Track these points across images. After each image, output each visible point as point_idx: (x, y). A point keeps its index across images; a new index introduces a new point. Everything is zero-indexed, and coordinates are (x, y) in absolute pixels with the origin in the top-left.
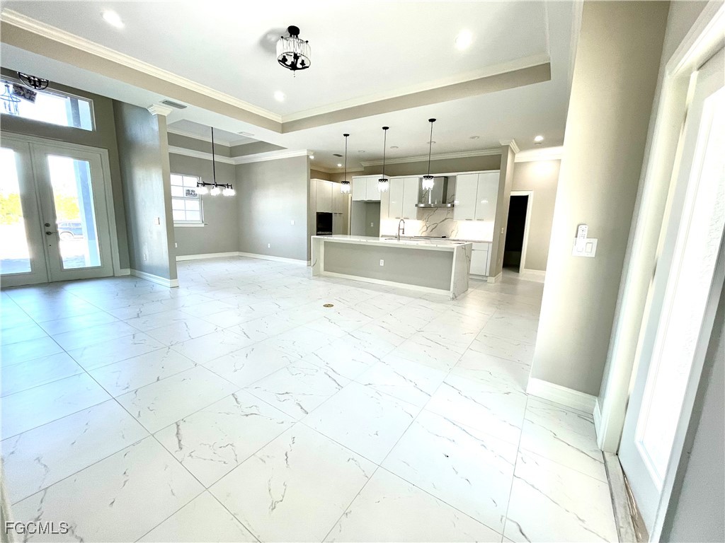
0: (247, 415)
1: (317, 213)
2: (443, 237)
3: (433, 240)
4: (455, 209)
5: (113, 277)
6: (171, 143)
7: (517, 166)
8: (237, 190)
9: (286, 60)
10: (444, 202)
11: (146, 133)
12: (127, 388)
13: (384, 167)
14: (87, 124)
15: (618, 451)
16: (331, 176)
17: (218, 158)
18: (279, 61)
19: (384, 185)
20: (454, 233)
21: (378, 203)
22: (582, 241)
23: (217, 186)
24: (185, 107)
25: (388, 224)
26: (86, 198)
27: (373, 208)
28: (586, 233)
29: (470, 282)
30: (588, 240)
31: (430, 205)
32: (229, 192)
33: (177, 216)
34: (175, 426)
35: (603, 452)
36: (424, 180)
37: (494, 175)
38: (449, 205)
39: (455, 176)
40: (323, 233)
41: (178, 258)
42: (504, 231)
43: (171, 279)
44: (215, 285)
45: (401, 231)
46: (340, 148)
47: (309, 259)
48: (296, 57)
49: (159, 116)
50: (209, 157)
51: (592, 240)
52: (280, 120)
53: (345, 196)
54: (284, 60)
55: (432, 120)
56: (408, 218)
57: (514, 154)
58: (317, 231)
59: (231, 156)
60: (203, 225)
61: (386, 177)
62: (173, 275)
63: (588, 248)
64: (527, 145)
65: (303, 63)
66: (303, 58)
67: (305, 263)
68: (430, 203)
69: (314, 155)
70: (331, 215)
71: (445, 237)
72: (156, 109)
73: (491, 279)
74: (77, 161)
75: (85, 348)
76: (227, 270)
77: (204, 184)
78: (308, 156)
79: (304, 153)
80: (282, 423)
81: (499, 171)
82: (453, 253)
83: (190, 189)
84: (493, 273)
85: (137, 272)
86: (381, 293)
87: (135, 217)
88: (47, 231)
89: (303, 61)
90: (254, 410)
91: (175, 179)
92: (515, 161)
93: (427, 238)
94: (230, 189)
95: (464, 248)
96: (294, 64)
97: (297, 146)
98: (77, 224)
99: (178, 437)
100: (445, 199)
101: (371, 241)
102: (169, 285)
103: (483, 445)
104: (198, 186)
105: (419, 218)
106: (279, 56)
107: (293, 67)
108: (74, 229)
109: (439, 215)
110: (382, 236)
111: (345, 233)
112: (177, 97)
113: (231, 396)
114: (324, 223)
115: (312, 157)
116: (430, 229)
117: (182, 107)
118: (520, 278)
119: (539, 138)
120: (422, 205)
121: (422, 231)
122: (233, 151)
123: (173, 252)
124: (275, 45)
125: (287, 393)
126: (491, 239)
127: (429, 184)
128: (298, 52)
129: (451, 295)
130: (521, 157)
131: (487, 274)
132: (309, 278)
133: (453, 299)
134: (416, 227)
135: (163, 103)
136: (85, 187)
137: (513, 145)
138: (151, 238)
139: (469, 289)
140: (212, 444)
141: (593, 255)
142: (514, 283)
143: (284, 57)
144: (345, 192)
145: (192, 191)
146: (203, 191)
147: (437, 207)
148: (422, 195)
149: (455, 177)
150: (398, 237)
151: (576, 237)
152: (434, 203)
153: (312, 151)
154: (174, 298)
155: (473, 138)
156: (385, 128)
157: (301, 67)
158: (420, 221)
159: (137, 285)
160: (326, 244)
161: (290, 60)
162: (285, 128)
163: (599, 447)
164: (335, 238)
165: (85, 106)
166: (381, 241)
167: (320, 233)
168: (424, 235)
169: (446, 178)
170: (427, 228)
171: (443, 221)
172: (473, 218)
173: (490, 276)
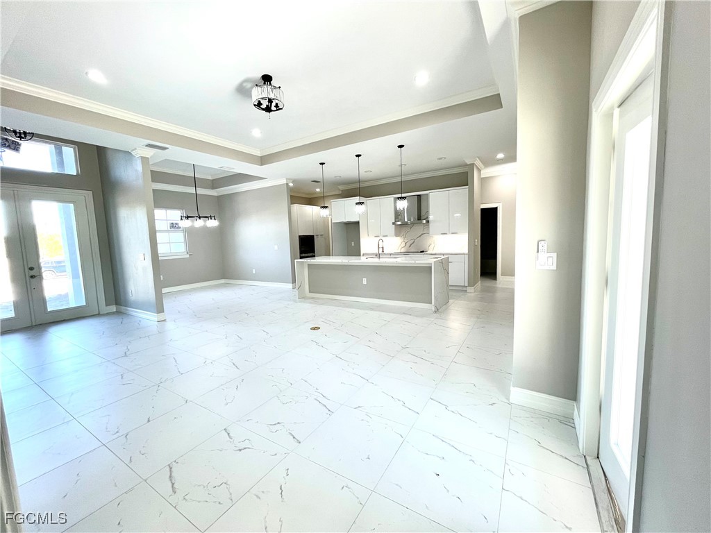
0: (240, 450)
1: (299, 236)
2: (421, 252)
3: (412, 255)
4: (431, 225)
5: (99, 315)
6: (154, 180)
7: (484, 181)
8: (220, 221)
9: (262, 104)
10: (419, 218)
11: (131, 173)
12: (117, 432)
13: (359, 190)
14: (71, 168)
15: (598, 454)
16: (311, 201)
17: (200, 191)
18: (255, 105)
19: (361, 208)
20: (432, 247)
21: (357, 223)
22: (543, 256)
23: (200, 218)
24: (167, 148)
25: (368, 243)
26: (70, 238)
27: (352, 228)
28: (545, 248)
29: (450, 293)
30: (549, 254)
31: (406, 222)
32: (213, 223)
33: (162, 249)
34: (168, 468)
35: (585, 457)
36: (398, 201)
37: (464, 191)
38: (424, 221)
39: (427, 194)
40: (306, 255)
41: (164, 290)
42: (478, 242)
43: (157, 313)
44: (201, 315)
45: (381, 250)
46: (318, 176)
47: (294, 281)
48: (270, 101)
49: (142, 158)
50: (191, 190)
51: (552, 254)
52: (259, 154)
53: (325, 220)
54: (259, 104)
55: (401, 147)
56: (386, 236)
57: (479, 170)
58: (301, 253)
59: (213, 188)
60: (188, 256)
61: (362, 199)
62: (160, 309)
63: (549, 261)
64: (491, 162)
65: (277, 106)
66: (277, 101)
67: (290, 286)
68: (406, 220)
69: (292, 182)
70: (313, 237)
71: (423, 252)
72: (139, 152)
73: (470, 289)
74: (61, 204)
75: (72, 394)
76: (213, 299)
77: (187, 217)
78: (287, 184)
79: (284, 181)
80: (276, 455)
81: (467, 187)
82: (431, 266)
83: (174, 222)
84: (472, 283)
85: (122, 308)
86: (367, 311)
87: (120, 254)
88: (31, 275)
89: (277, 104)
90: (247, 444)
91: (159, 214)
92: (482, 177)
93: (407, 253)
94: (213, 220)
95: (442, 262)
96: (269, 107)
97: (277, 176)
98: (59, 262)
99: (171, 480)
100: (420, 215)
101: (353, 261)
102: (156, 319)
103: (471, 460)
104: (182, 219)
105: (397, 235)
106: (255, 99)
107: (268, 109)
108: (56, 267)
109: (418, 230)
110: (363, 255)
111: (328, 254)
112: (158, 139)
113: (224, 432)
114: (307, 246)
115: (291, 185)
116: (408, 244)
117: (164, 148)
118: (498, 286)
119: (500, 156)
120: (399, 223)
121: (400, 247)
122: (215, 183)
123: (159, 285)
124: (251, 91)
125: (278, 423)
126: (467, 252)
127: (402, 205)
128: (272, 96)
129: (433, 309)
130: (487, 172)
131: (466, 285)
132: (295, 301)
133: (435, 312)
134: (394, 244)
135: (146, 146)
136: (69, 228)
137: (478, 163)
138: (137, 273)
139: (451, 301)
140: (205, 485)
141: (554, 267)
142: (492, 291)
143: (260, 101)
144: (325, 216)
145: (176, 224)
146: (187, 223)
147: (413, 224)
148: (398, 215)
150: (378, 256)
151: (538, 252)
152: (410, 220)
153: (289, 179)
154: (161, 332)
155: (440, 159)
156: (358, 156)
157: (275, 109)
158: (399, 238)
159: (124, 322)
160: (309, 266)
161: (265, 104)
162: (263, 160)
163: (581, 451)
164: (319, 260)
165: (69, 153)
166: (363, 260)
167: (303, 255)
168: (403, 250)
169: (419, 196)
170: (406, 244)
171: (420, 236)
172: (448, 232)
173: (469, 286)
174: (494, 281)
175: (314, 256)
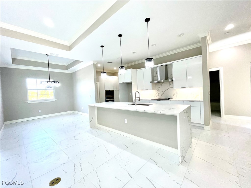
1: (105, 90)
4: (174, 82)
10: (167, 79)
16: (114, 74)
20: (175, 96)
21: (131, 83)
38: (170, 80)
39: (171, 64)
40: (109, 100)
56: (147, 90)
58: (106, 99)
59: (67, 69)
60: (55, 100)
68: (159, 80)
70: (113, 90)
71: (169, 99)
73: (207, 128)
78: (94, 64)
81: (201, 55)
82: (176, 116)
84: (207, 123)
95: (186, 111)
100: (167, 77)
109: (165, 86)
119: (230, 27)
120: (155, 82)
121: (156, 96)
131: (203, 123)
134: (152, 94)
137: (208, 37)
139: (193, 141)
147: (163, 82)
148: (154, 77)
155: (180, 36)
158: (154, 90)
160: (98, 108)
167: (107, 100)
168: (157, 98)
169: (166, 66)
170: (159, 94)
171: (167, 89)
172: (186, 86)
173: (205, 124)
174: (218, 118)
175: (113, 101)
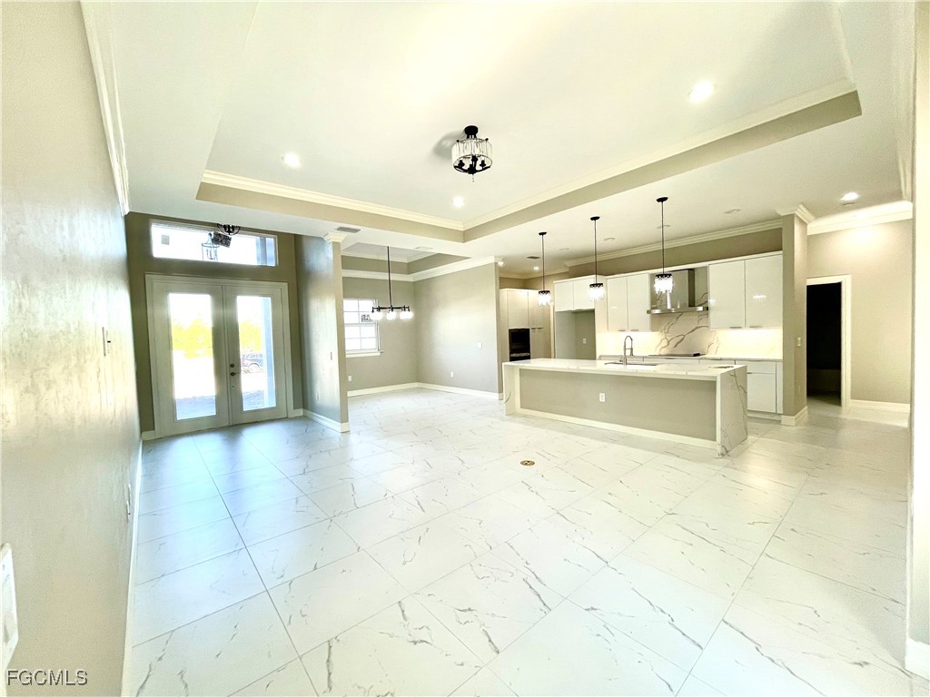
0: (415, 643)
1: (510, 330)
2: (695, 355)
3: (678, 360)
4: (712, 313)
5: (286, 419)
6: (344, 267)
7: (811, 240)
8: (415, 312)
9: (463, 165)
10: (692, 304)
11: (323, 260)
12: (282, 576)
13: (596, 265)
14: (271, 260)
16: (526, 283)
17: (394, 277)
18: (455, 167)
19: (599, 291)
20: (713, 348)
21: (592, 311)
23: (392, 309)
24: (359, 230)
25: (608, 341)
27: (585, 318)
29: (750, 424)
31: (670, 310)
32: (407, 316)
33: (349, 345)
34: (327, 646)
36: (657, 280)
37: (772, 261)
38: (701, 308)
40: (518, 355)
41: (350, 394)
42: (802, 341)
43: (342, 422)
44: (388, 430)
45: (628, 352)
46: (536, 251)
47: (501, 391)
48: (475, 159)
49: (334, 243)
50: (384, 276)
52: (461, 228)
53: (545, 309)
54: (461, 164)
55: (662, 200)
56: (637, 331)
57: (803, 224)
58: (511, 353)
59: (409, 272)
60: (379, 354)
61: (600, 279)
62: (344, 418)
64: (829, 208)
65: (483, 164)
66: (483, 158)
67: (496, 396)
68: (669, 307)
69: (503, 260)
70: (528, 330)
71: (698, 355)
72: (331, 236)
73: (788, 420)
75: (250, 514)
77: (379, 309)
78: (496, 263)
79: (491, 260)
80: (462, 664)
81: (781, 252)
82: (715, 382)
83: (366, 314)
84: (790, 410)
85: (309, 413)
88: (232, 371)
89: (483, 162)
90: (425, 635)
91: (350, 304)
92: (810, 232)
93: (671, 356)
94: (407, 312)
95: (734, 374)
96: (473, 167)
97: (483, 254)
99: (328, 667)
100: (693, 299)
101: (584, 367)
102: (339, 429)
104: (373, 311)
105: (654, 327)
106: (455, 161)
107: (472, 170)
109: (687, 322)
110: (600, 358)
111: (548, 355)
112: (349, 221)
113: (397, 605)
114: (519, 344)
115: (501, 264)
116: (673, 343)
117: (356, 231)
118: (843, 416)
119: (851, 196)
120: (657, 311)
121: (660, 347)
122: (411, 267)
123: (345, 386)
124: (451, 150)
125: (470, 610)
126: (779, 355)
127: (665, 286)
128: (477, 153)
129: (719, 449)
130: (816, 227)
131: (780, 411)
132: (502, 419)
133: (722, 454)
134: (650, 342)
135: (338, 229)
137: (802, 212)
138: (324, 375)
139: (749, 437)
140: (367, 688)
142: (835, 425)
143: (461, 161)
144: (545, 304)
145: (368, 316)
146: (378, 316)
147: (680, 313)
148: (656, 299)
149: (705, 268)
150: (623, 360)
152: (676, 307)
153: (500, 257)
154: (343, 447)
155: (728, 212)
156: (595, 219)
157: (481, 168)
158: (657, 333)
159: (308, 430)
160: (522, 371)
161: (468, 163)
162: (466, 236)
164: (535, 364)
165: (270, 244)
166: (599, 366)
167: (514, 355)
168: (664, 352)
169: (691, 270)
170: (668, 342)
171: (693, 331)
172: (743, 325)
173: (785, 413)
174: (836, 407)
175: (528, 358)
